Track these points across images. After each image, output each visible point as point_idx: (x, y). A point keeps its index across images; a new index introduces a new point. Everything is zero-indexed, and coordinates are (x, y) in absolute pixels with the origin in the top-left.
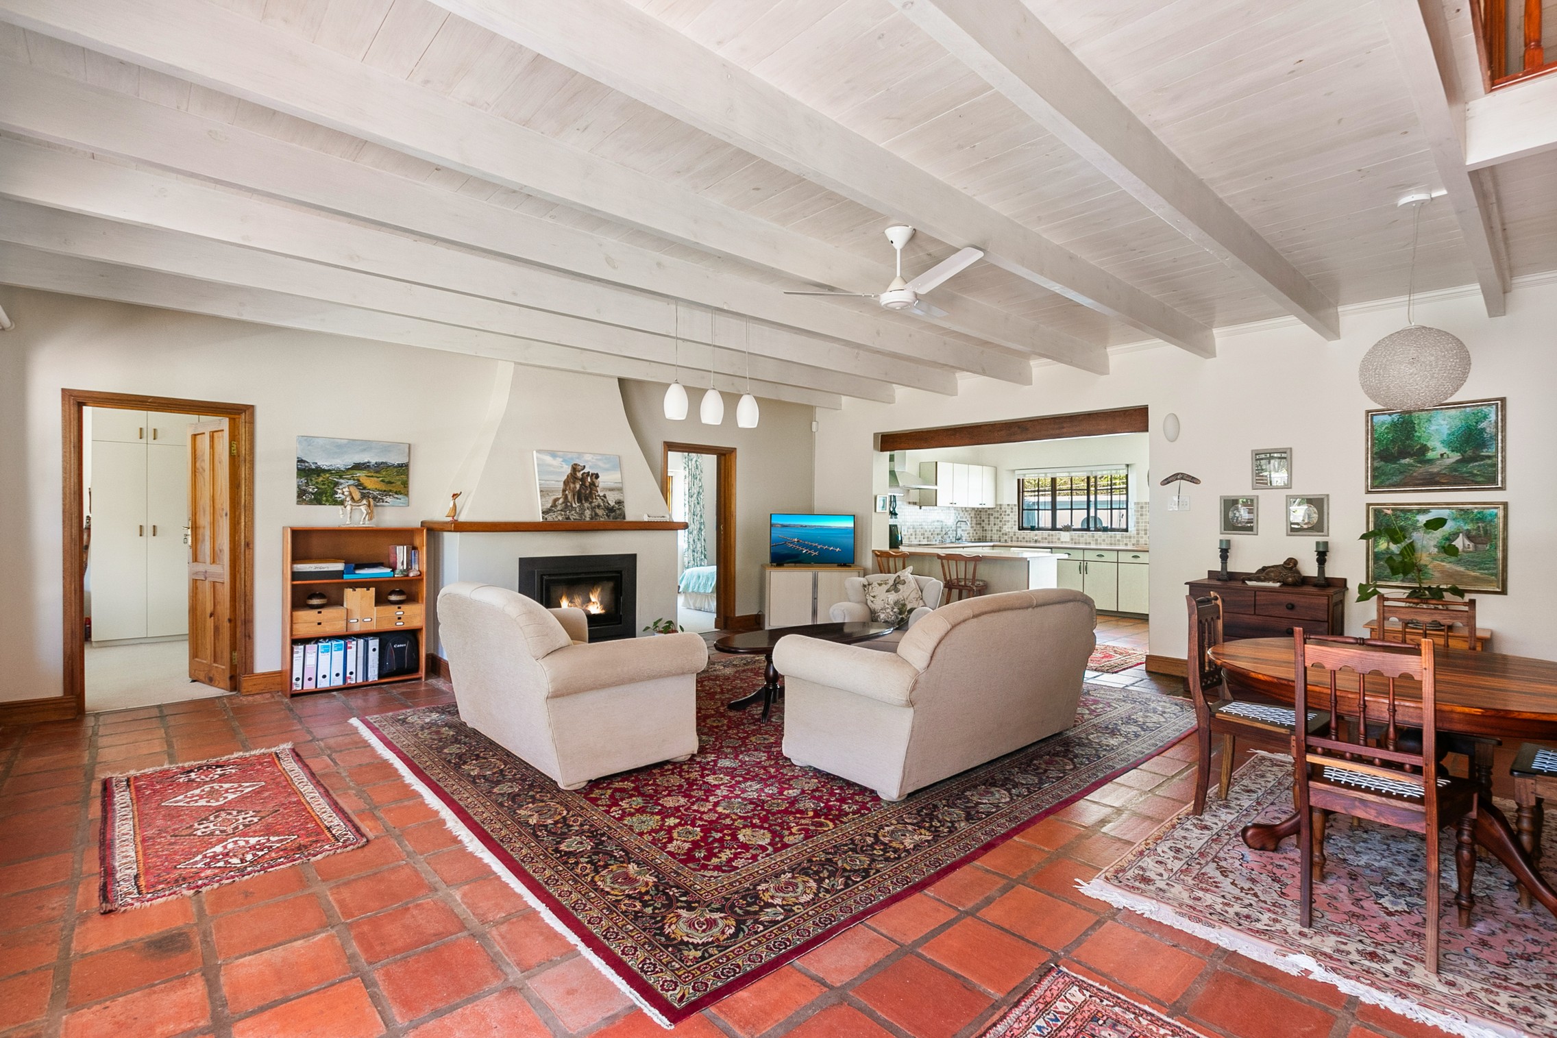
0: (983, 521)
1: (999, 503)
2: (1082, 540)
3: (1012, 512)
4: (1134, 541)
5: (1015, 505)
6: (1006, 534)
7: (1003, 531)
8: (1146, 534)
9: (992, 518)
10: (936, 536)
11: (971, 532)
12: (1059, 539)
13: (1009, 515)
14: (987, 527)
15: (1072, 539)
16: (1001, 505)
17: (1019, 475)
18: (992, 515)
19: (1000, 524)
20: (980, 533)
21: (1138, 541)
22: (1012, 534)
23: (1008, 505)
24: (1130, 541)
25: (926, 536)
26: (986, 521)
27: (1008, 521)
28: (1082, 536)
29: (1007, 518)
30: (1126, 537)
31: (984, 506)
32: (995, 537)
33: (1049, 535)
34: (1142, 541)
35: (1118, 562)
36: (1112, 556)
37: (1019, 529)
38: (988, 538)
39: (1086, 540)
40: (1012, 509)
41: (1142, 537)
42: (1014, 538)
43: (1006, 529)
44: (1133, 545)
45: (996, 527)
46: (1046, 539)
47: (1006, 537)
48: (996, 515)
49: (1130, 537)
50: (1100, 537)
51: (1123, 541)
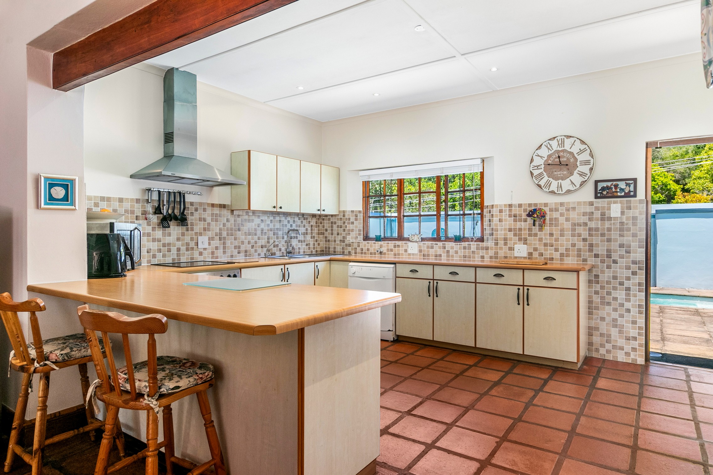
0: (326, 230)
1: (342, 209)
2: (432, 252)
3: (356, 220)
4: (491, 253)
5: (360, 212)
6: (350, 245)
7: (347, 242)
8: (506, 244)
9: (335, 227)
10: (259, 250)
11: (312, 243)
12: (406, 251)
13: (353, 223)
14: (330, 238)
15: (420, 251)
16: (344, 212)
17: (366, 176)
18: (335, 223)
19: (344, 234)
20: (323, 244)
21: (496, 253)
22: (355, 245)
23: (352, 211)
24: (487, 253)
25: (243, 248)
26: (329, 231)
27: (352, 230)
28: (432, 247)
29: (351, 227)
30: (482, 248)
31: (323, 213)
32: (339, 249)
33: (395, 246)
34: (501, 254)
35: (476, 283)
36: (467, 274)
37: (364, 240)
38: (332, 250)
39: (436, 251)
40: (356, 216)
41: (501, 248)
42: (358, 250)
43: (350, 239)
44: (491, 257)
45: (340, 238)
46: (392, 250)
47: (350, 249)
48: (339, 223)
49: (487, 249)
50: (452, 248)
51: (478, 254)
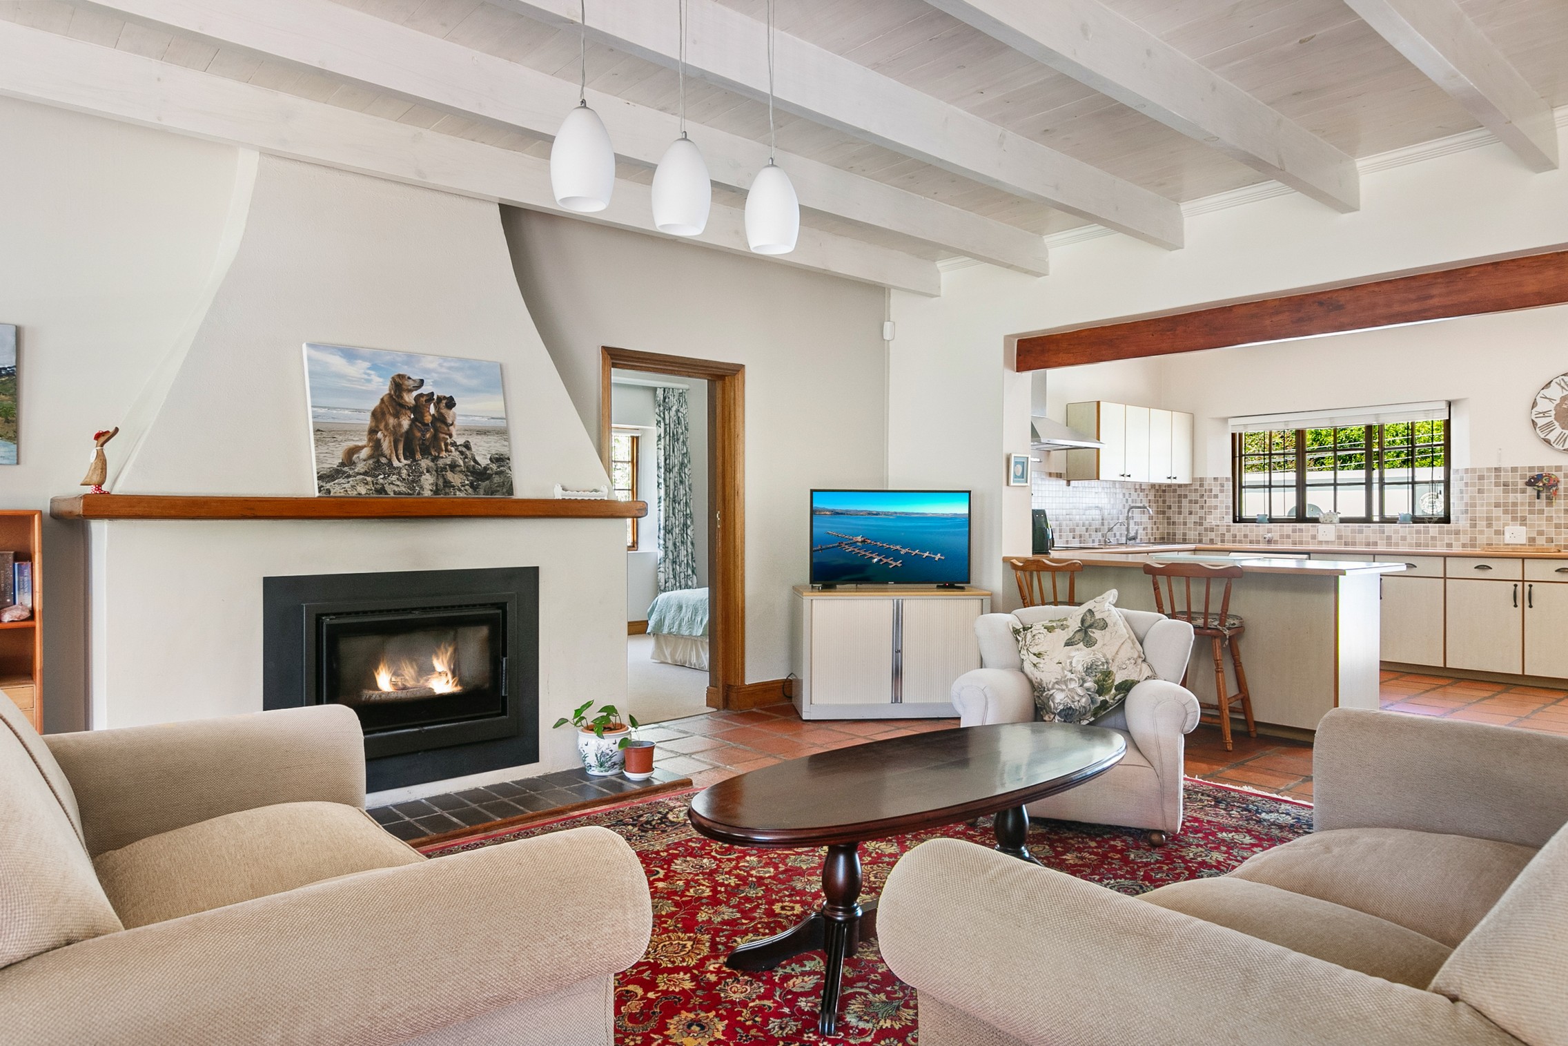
0: (1170, 507)
1: (1198, 475)
2: (1359, 537)
3: (1222, 491)
4: (1464, 538)
5: (1227, 479)
6: (1212, 530)
7: (1206, 525)
8: (1489, 526)
9: (1185, 502)
10: (1094, 533)
11: (1149, 527)
12: (1314, 537)
13: (1216, 496)
14: (1176, 518)
15: (1340, 537)
16: (1201, 479)
17: (1236, 426)
18: (1186, 496)
19: (1201, 513)
20: (1164, 528)
22: (1223, 530)
23: (1215, 479)
24: (1458, 539)
26: (1175, 508)
27: (1216, 507)
28: (1361, 532)
29: (1212, 502)
30: (1449, 532)
31: (1174, 481)
32: (1192, 535)
33: (1293, 531)
36: (1428, 567)
37: (1235, 521)
38: (1179, 537)
39: (1367, 537)
40: (1222, 485)
42: (1228, 536)
43: (1211, 520)
44: (1465, 543)
45: (1194, 518)
46: (1288, 537)
47: (1212, 535)
48: (1193, 496)
49: (1456, 532)
50: (1396, 532)
51: (1443, 539)
